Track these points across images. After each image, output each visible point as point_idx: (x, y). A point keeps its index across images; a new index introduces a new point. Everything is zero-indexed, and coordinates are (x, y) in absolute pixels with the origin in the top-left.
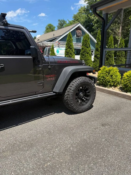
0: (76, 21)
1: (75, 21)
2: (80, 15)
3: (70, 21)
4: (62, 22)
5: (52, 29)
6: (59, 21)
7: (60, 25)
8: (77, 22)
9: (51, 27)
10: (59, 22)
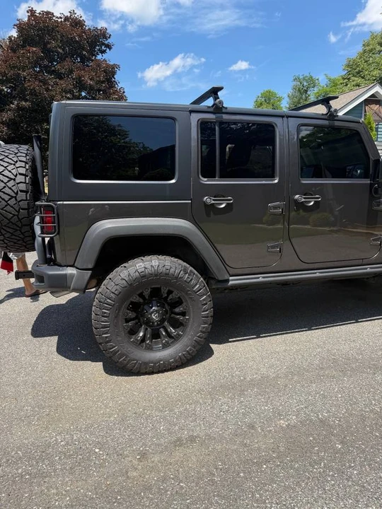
0: (353, 76)
1: (349, 79)
2: (368, 59)
3: (332, 77)
4: (305, 84)
5: (273, 105)
6: (295, 80)
7: (299, 90)
8: (356, 79)
9: (269, 99)
10: (295, 83)
